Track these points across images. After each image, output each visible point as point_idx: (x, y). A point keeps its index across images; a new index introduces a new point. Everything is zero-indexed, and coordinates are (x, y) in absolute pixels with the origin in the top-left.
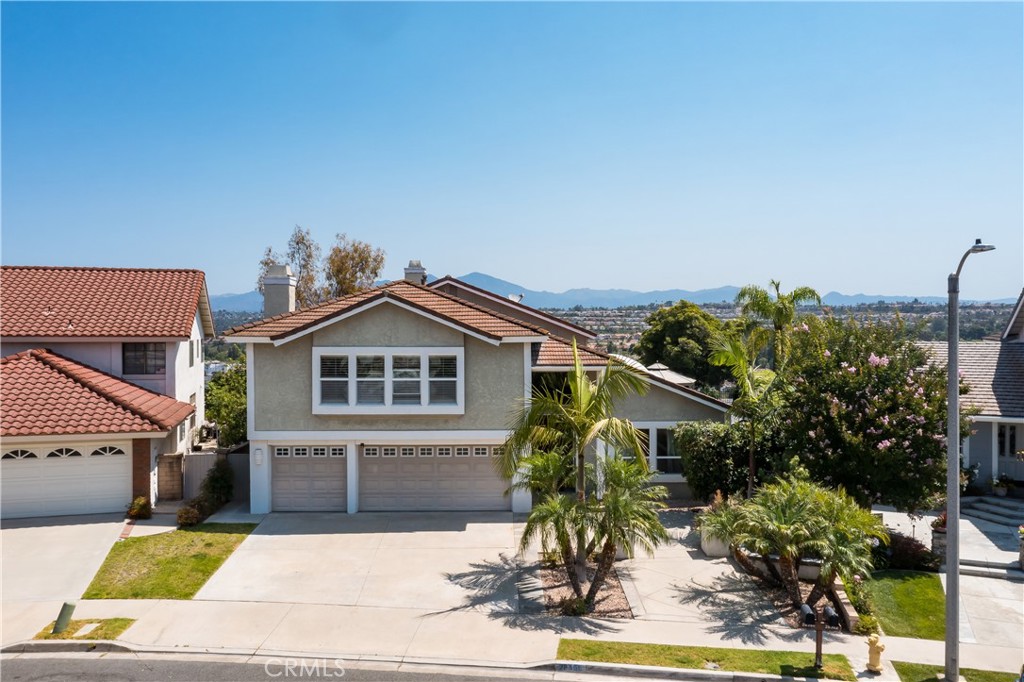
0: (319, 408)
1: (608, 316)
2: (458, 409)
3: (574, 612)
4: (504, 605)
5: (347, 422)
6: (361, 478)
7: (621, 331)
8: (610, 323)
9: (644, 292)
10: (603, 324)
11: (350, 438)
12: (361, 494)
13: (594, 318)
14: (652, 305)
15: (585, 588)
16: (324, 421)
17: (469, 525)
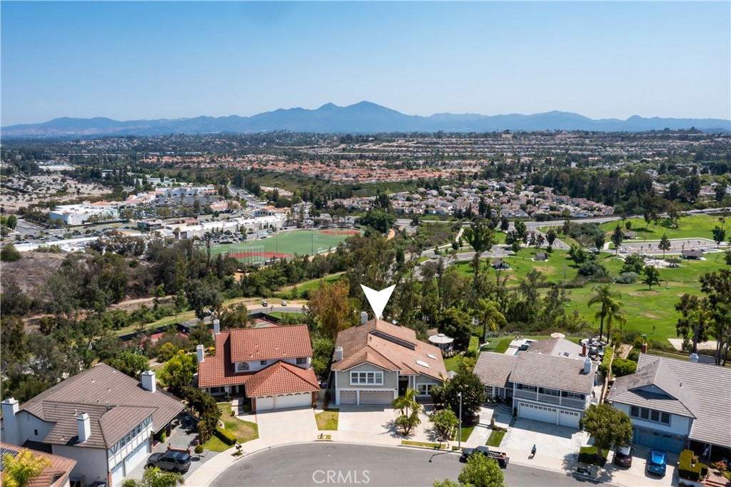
0: (351, 384)
1: (461, 144)
2: (382, 384)
3: (405, 435)
4: (392, 433)
5: (357, 387)
6: (360, 398)
7: (471, 157)
8: (462, 150)
9: (491, 115)
10: (457, 151)
11: (358, 390)
12: (360, 401)
13: (451, 146)
14: (494, 133)
15: (407, 429)
16: (352, 387)
17: (385, 410)
